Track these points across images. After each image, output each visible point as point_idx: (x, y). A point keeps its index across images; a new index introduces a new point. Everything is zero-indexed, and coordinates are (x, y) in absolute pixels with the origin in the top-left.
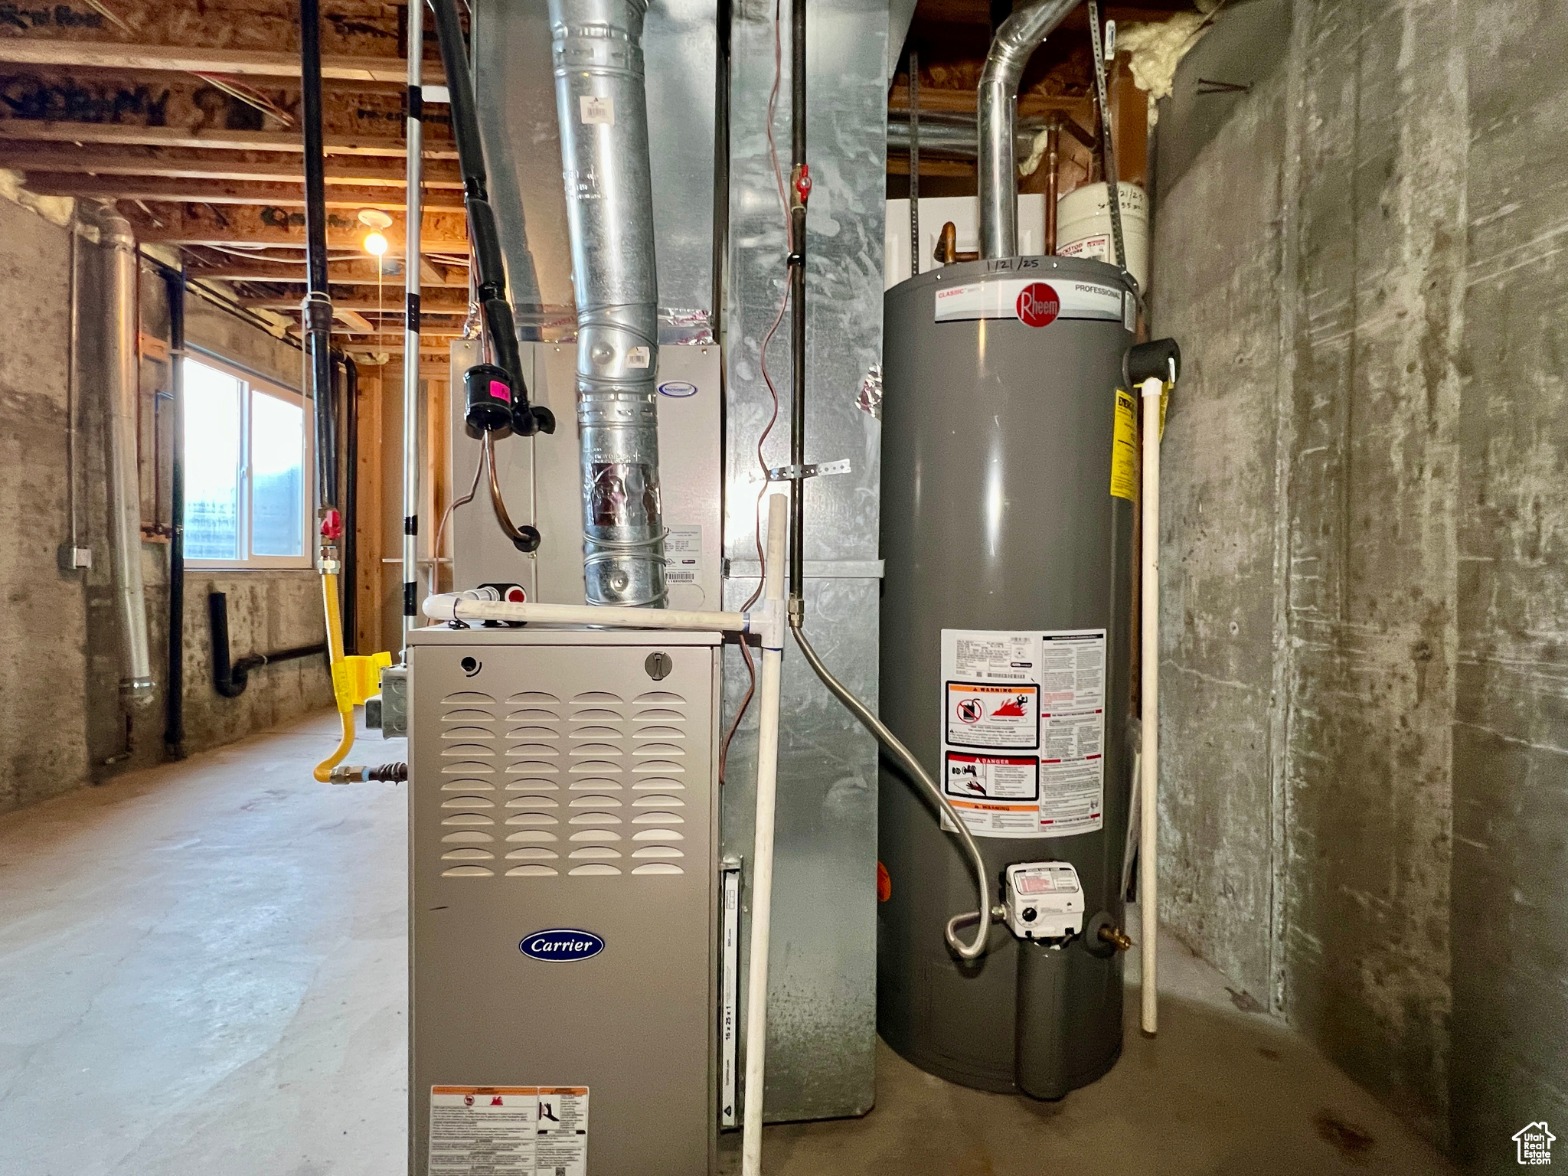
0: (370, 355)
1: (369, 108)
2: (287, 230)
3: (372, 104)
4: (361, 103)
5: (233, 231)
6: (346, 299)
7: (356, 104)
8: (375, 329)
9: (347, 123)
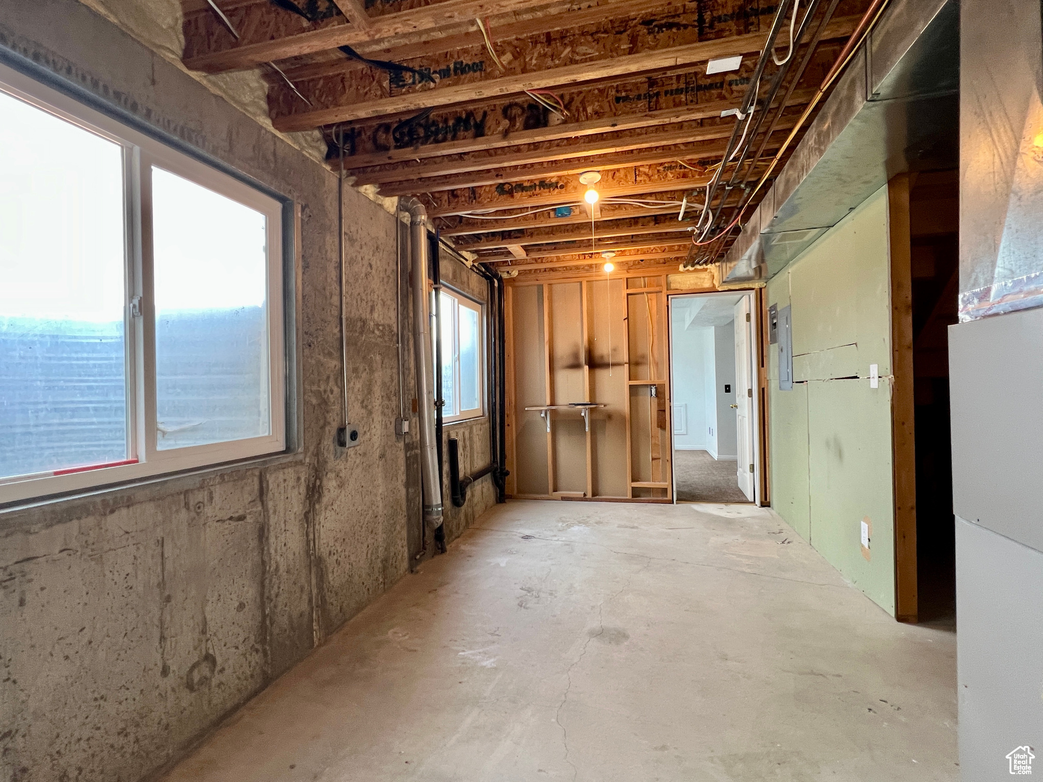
0: (508, 272)
1: (624, 94)
2: (512, 196)
3: (626, 91)
4: (617, 91)
5: (479, 202)
6: (520, 237)
7: (614, 92)
8: (527, 255)
9: (607, 109)
